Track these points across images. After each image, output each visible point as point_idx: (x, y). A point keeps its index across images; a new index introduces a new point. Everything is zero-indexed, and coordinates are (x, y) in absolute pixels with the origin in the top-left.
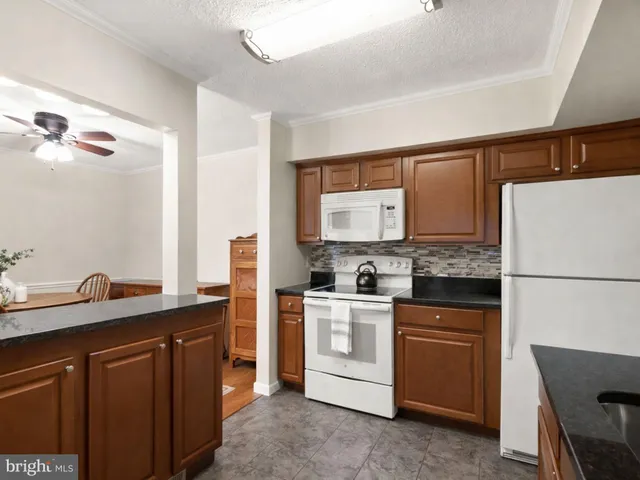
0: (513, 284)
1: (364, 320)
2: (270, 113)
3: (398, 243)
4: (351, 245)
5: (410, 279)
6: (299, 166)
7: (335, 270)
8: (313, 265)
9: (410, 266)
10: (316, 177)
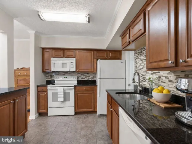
0: (100, 80)
1: (67, 91)
2: (35, 31)
3: (73, 72)
4: (60, 73)
5: (77, 81)
6: (43, 49)
7: (55, 80)
8: (47, 78)
9: (76, 78)
10: (49, 53)
